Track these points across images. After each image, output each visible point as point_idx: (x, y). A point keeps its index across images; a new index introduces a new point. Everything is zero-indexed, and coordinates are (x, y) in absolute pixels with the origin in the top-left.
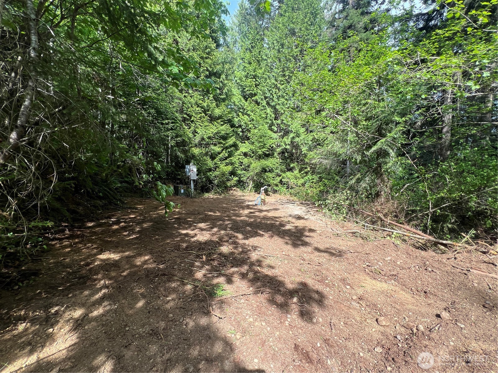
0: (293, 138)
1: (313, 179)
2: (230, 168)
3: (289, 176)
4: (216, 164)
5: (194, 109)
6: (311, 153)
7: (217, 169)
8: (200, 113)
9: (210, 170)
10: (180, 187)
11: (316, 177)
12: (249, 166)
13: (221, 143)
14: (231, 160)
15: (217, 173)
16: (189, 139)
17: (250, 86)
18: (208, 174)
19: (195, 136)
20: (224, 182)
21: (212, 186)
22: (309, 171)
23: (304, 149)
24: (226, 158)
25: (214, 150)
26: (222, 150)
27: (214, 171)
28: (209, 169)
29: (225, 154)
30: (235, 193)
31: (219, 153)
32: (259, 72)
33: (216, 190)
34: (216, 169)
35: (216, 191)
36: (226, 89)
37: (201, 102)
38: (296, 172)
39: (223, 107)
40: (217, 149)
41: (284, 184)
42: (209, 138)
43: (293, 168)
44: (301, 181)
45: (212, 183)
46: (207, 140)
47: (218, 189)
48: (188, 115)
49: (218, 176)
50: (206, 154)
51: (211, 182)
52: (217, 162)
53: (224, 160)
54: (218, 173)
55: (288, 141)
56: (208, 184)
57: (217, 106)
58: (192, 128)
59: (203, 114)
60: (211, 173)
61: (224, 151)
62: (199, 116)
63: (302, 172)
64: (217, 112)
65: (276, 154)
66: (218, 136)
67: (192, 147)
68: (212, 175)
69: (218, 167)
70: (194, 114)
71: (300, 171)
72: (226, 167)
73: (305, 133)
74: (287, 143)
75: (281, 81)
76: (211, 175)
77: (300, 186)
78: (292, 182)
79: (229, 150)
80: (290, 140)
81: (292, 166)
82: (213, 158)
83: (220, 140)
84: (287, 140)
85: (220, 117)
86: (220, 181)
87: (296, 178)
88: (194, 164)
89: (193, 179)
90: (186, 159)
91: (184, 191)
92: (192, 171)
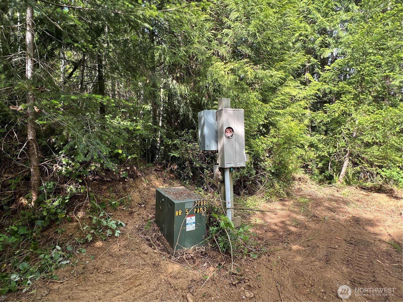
10: (182, 207)
89: (233, 165)
90: (195, 99)
91: (196, 223)
92: (229, 134)
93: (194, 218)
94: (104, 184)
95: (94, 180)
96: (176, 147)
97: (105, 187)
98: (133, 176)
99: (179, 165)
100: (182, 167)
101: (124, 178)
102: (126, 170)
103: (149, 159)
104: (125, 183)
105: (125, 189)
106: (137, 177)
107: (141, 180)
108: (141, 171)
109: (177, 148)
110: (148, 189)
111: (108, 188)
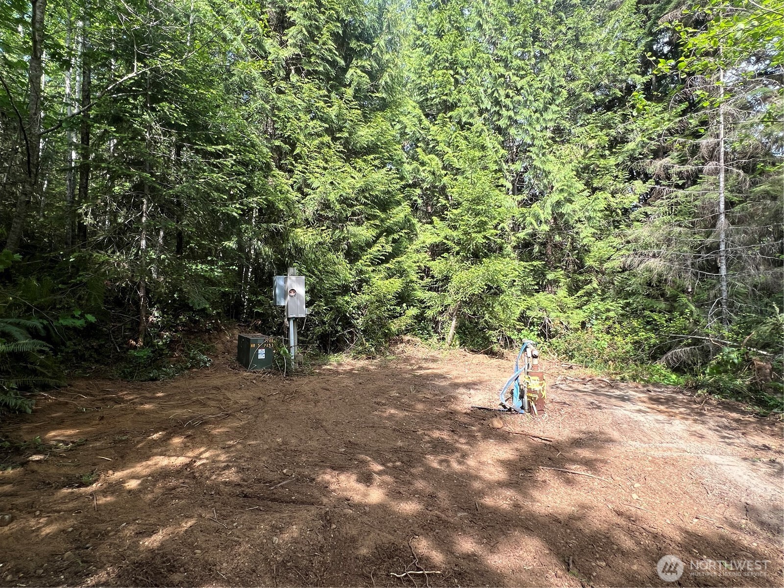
0: (558, 204)
1: (608, 310)
2: (396, 284)
3: (545, 303)
4: (361, 272)
5: (302, 125)
6: (600, 244)
7: (365, 287)
8: (320, 136)
9: (345, 290)
10: (256, 342)
11: (615, 307)
12: (447, 279)
13: (375, 217)
14: (399, 262)
15: (363, 298)
16: (288, 203)
17: (443, 85)
18: (340, 300)
19: (305, 195)
20: (381, 323)
21: (351, 333)
22: (595, 290)
23: (586, 233)
24: (387, 258)
25: (355, 236)
26: (378, 237)
27: (355, 292)
28: (344, 286)
29: (384, 246)
30: (410, 350)
31: (369, 245)
32: (463, 54)
33: (362, 344)
34: (360, 287)
35: (360, 348)
36: (386, 75)
37: (322, 104)
38: (562, 292)
39: (380, 121)
40: (364, 232)
41: (532, 324)
42: (343, 201)
43: (556, 282)
44: (578, 316)
45: (352, 325)
46: (338, 207)
47: (367, 340)
48: (286, 140)
49: (365, 307)
50: (335, 246)
51: (347, 322)
52: (365, 268)
53: (383, 262)
54: (367, 297)
55: (546, 213)
56: (339, 328)
57: (366, 119)
58: (298, 176)
59: (327, 139)
60: (346, 298)
61: (382, 239)
62: (316, 142)
63: (580, 293)
64: (365, 134)
65: (508, 249)
66: (365, 197)
67: (294, 225)
68: (350, 302)
69: (367, 281)
70: (302, 138)
71: (573, 289)
72: (387, 282)
73: (586, 193)
74: (542, 217)
75: (520, 68)
76: (347, 303)
77: (577, 330)
78: (555, 318)
79: (396, 236)
80: (549, 210)
81: (550, 276)
82: (352, 256)
83: (372, 208)
84: (543, 210)
85: (372, 149)
86: (372, 321)
87: (562, 309)
88: (301, 273)
89: (295, 316)
90: (279, 260)
91: (265, 354)
92: (293, 294)
93: (264, 350)
94: (192, 334)
95: (183, 330)
96: (260, 303)
97: (192, 337)
98: (217, 329)
99: (263, 321)
100: (265, 322)
101: (210, 330)
102: (212, 323)
103: (232, 315)
104: (210, 334)
105: (210, 339)
106: (221, 330)
107: (225, 333)
108: (225, 326)
109: (262, 305)
110: (231, 342)
111: (196, 337)
